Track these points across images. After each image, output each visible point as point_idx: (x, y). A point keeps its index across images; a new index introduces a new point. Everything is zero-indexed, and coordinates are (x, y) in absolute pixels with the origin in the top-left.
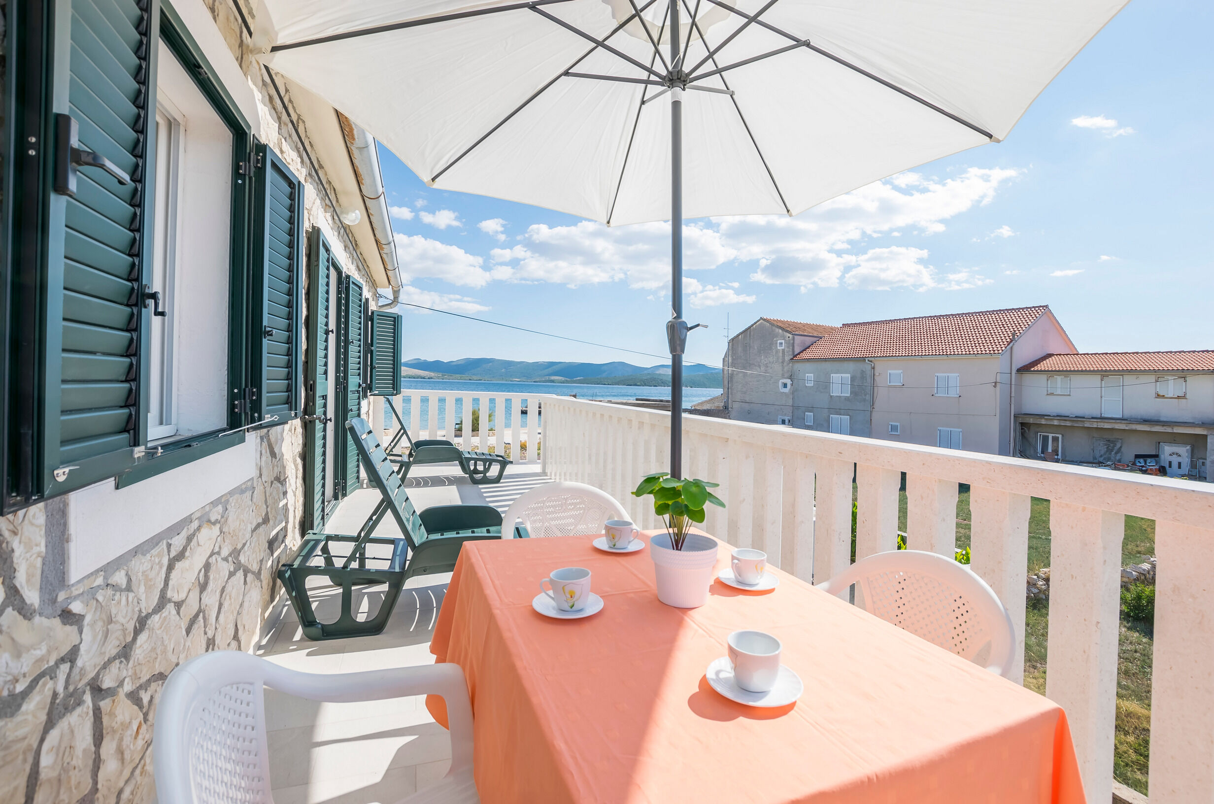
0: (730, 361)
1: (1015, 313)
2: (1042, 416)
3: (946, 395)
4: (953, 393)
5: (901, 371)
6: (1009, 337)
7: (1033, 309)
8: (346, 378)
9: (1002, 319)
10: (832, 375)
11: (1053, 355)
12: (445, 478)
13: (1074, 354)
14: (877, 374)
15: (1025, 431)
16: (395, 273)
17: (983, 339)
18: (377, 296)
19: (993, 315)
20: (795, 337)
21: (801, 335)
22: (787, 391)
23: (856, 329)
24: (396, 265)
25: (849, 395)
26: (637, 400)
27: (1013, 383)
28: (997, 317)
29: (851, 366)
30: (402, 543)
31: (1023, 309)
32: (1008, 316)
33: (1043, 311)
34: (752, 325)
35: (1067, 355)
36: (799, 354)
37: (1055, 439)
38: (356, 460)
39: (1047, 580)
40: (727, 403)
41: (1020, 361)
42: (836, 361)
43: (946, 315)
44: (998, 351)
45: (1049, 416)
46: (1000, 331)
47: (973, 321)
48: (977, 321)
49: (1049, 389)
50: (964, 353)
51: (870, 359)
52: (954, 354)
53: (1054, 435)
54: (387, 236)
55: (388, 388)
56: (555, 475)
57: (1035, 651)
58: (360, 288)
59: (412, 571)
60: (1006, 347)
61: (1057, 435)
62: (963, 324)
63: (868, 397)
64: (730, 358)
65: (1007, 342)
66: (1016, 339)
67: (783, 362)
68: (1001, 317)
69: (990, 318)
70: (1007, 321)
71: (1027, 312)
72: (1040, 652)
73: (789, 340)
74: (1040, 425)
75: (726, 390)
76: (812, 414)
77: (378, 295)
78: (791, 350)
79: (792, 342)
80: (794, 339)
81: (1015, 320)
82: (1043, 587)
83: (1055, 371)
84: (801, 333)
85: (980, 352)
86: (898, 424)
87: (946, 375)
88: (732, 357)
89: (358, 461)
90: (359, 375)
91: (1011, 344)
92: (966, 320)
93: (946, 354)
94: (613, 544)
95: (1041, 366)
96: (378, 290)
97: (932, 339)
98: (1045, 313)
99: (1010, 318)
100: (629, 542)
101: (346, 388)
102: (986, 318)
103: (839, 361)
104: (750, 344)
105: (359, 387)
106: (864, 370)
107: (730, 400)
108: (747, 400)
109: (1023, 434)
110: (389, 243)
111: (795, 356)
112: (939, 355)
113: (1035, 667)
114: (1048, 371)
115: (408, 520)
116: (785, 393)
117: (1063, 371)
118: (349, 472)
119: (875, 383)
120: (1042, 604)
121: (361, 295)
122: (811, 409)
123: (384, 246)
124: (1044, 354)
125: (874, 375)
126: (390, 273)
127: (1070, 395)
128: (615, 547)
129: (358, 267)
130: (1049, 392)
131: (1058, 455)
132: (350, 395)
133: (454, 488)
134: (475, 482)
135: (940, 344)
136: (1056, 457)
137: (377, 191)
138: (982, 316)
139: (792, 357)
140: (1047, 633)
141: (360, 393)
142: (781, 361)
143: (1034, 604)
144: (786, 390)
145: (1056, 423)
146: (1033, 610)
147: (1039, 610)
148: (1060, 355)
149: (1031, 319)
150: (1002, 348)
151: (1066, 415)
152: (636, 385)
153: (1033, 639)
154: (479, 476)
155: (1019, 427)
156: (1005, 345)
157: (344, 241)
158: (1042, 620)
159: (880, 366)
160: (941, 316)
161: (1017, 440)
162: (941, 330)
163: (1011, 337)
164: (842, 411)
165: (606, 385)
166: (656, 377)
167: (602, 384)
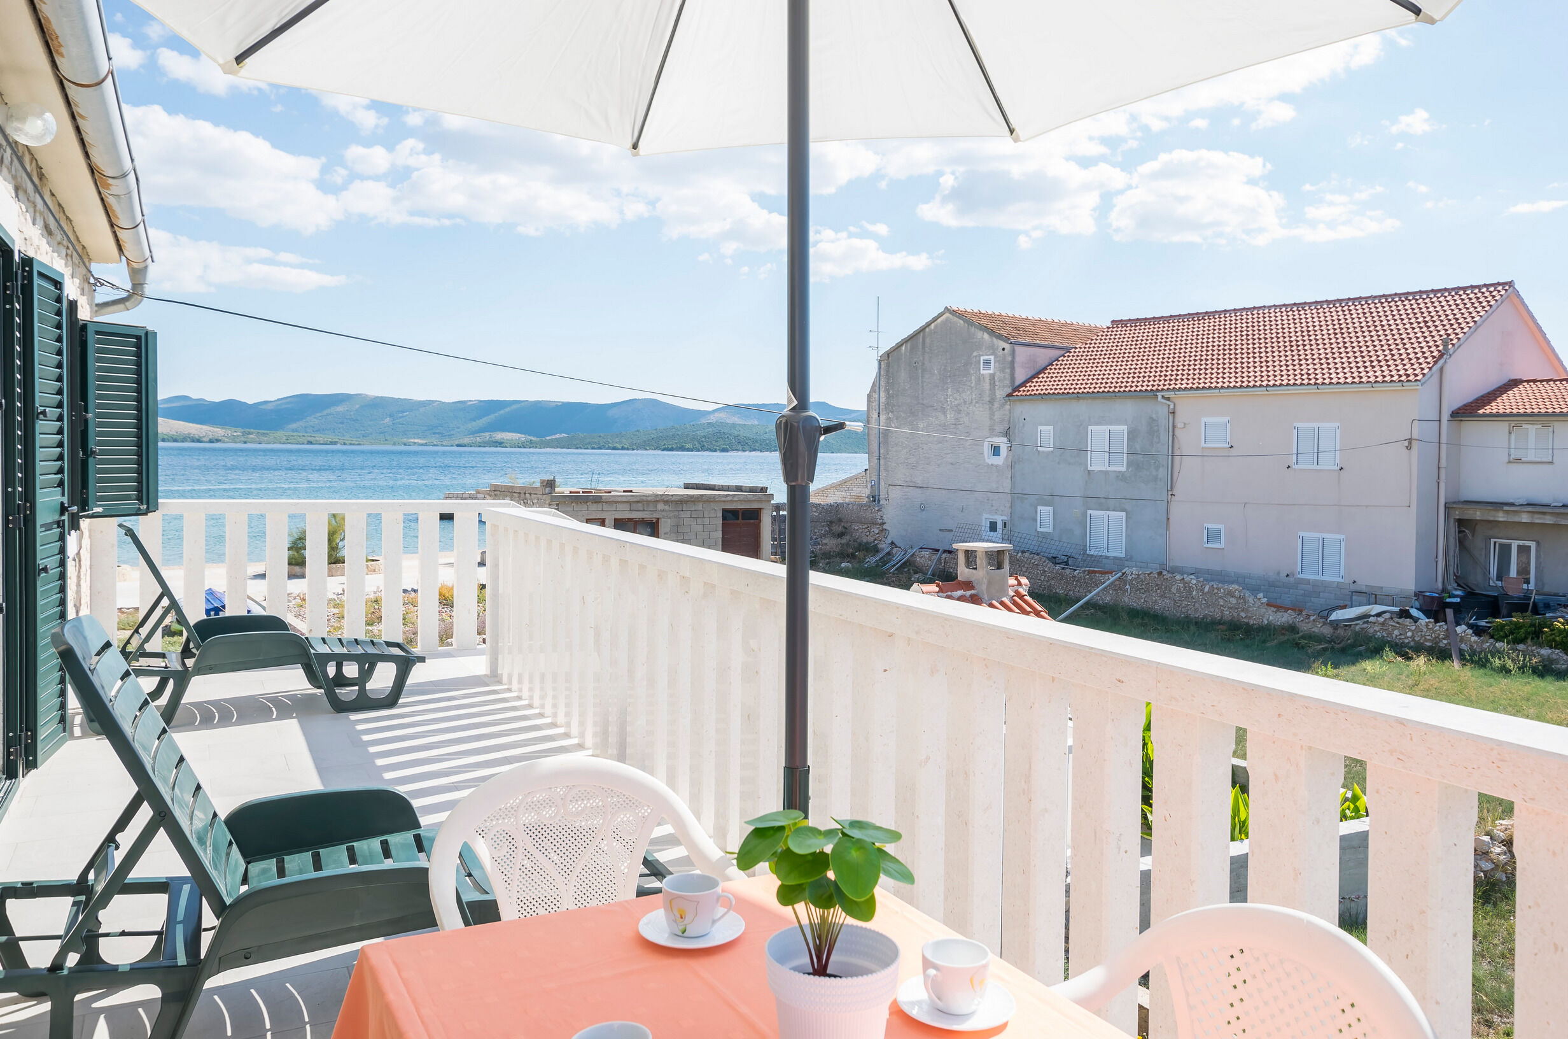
0: (883, 400)
1: (1449, 298)
2: (1498, 505)
3: (1315, 467)
4: (1328, 463)
5: (1227, 419)
6: (1437, 346)
7: (1484, 290)
8: (29, 496)
9: (1424, 310)
10: (1090, 428)
11: (1521, 382)
12: (268, 699)
13: (1561, 380)
14: (1179, 425)
15: (1466, 536)
16: (138, 234)
17: (1387, 352)
18: (91, 283)
19: (1406, 302)
20: (1018, 349)
21: (1029, 345)
22: (1000, 463)
23: (1139, 332)
24: (139, 218)
25: (1124, 469)
26: (687, 486)
27: (1444, 439)
28: (1415, 306)
29: (1128, 408)
30: (186, 888)
31: (1464, 289)
32: (1436, 304)
33: (1503, 292)
34: (928, 325)
35: (1548, 381)
36: (1023, 384)
37: (1524, 550)
38: (58, 680)
39: (1508, 843)
40: (876, 487)
41: (1458, 395)
42: (1099, 398)
43: (1316, 302)
44: (1416, 375)
45: (1512, 504)
46: (1419, 335)
47: (1368, 315)
48: (1375, 314)
49: (1512, 451)
50: (1349, 380)
51: (1166, 394)
52: (1331, 383)
53: (1521, 543)
54: (118, 160)
55: (128, 498)
56: (520, 682)
57: (1488, 990)
58: (58, 285)
59: (217, 960)
60: (1430, 368)
61: (1527, 543)
62: (1349, 321)
63: (1162, 473)
64: (882, 394)
65: (1434, 357)
66: (1451, 352)
67: (991, 402)
68: (1422, 305)
69: (1401, 307)
70: (1433, 314)
71: (1472, 296)
72: (1499, 991)
73: (1004, 355)
74: (1495, 523)
75: (876, 461)
76: (1051, 509)
77: (92, 281)
78: (1008, 376)
79: (1010, 359)
80: (1013, 353)
81: (1449, 312)
82: (1502, 857)
83: (1525, 415)
84: (1029, 340)
85: (1380, 379)
86: (1221, 527)
87: (1315, 425)
88: (887, 391)
89: (62, 681)
90: (61, 484)
91: (1441, 362)
92: (1353, 312)
93: (1316, 384)
94: (682, 928)
95: (1497, 406)
96: (95, 268)
97: (1289, 353)
98: (1508, 297)
99: (1439, 308)
100: (714, 922)
101: (30, 521)
102: (1394, 308)
103: (1105, 398)
104: (923, 364)
105: (62, 514)
106: (1154, 416)
107: (882, 483)
108: (919, 481)
109: (1461, 543)
110: (124, 176)
111: (1017, 389)
112: (1302, 384)
113: (1489, 1024)
114: (1511, 415)
115: (201, 841)
116: (997, 466)
117: (1539, 414)
118: (41, 708)
119: (1176, 446)
120: (1500, 891)
121: (59, 300)
122: (1048, 499)
123: (110, 181)
124: (1504, 380)
125: (1174, 427)
126: (122, 234)
127: (1551, 463)
128: (685, 934)
129: (46, 227)
130: (1513, 456)
131: (1527, 582)
132: (41, 535)
133: (291, 727)
134: (341, 707)
135: (1303, 362)
136: (1525, 586)
137: (96, 69)
138: (1385, 304)
139: (1009, 390)
140: (1512, 951)
141: (63, 526)
142: (988, 399)
143: (1484, 892)
144: (998, 461)
145: (1525, 518)
146: (1483, 904)
147: (1495, 905)
148: (1534, 381)
149: (1479, 309)
150: (1422, 369)
151: (1545, 501)
152: (682, 449)
153: (1485, 965)
154: (347, 693)
155: (1453, 529)
156: (1428, 363)
157: (14, 177)
158: (1501, 926)
159: (1186, 408)
160: (1305, 303)
161: (1451, 554)
162: (1305, 333)
163: (1441, 348)
164: (1111, 503)
165: (618, 449)
166: (726, 431)
167: (609, 448)
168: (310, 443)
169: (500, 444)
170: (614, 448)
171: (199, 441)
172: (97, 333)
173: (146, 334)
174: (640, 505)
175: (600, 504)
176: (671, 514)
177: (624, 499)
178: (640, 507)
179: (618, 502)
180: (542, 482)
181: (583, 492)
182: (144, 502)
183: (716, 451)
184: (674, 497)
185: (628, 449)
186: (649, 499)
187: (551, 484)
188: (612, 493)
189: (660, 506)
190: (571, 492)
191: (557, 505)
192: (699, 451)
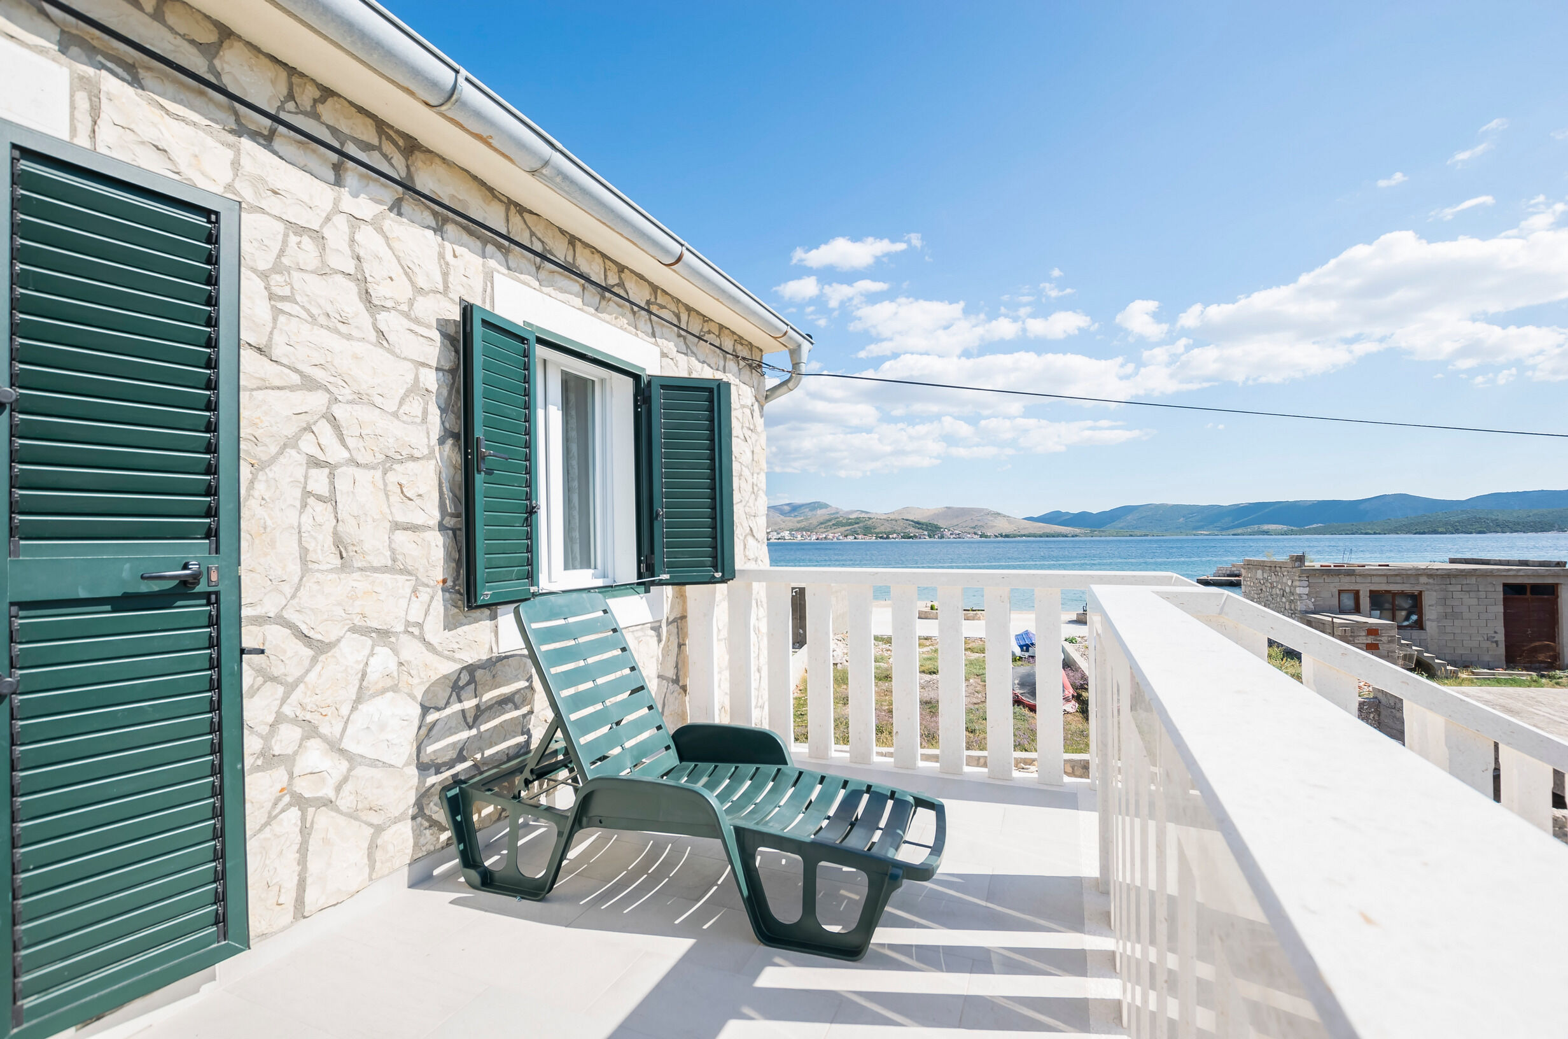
55: (702, 565)
165: (1371, 534)
166: (1482, 516)
167: (1362, 533)
168: (1131, 536)
169: (1267, 533)
170: (1366, 534)
171: (1066, 536)
172: (663, 387)
173: (719, 386)
174: (1398, 578)
175: (1353, 577)
176: (1437, 588)
177: (1380, 573)
178: (1398, 579)
179: (1373, 575)
180: (1292, 557)
181: (1335, 566)
182: (719, 568)
183: (1471, 533)
184: (1440, 571)
185: (1380, 534)
186: (1409, 572)
187: (1301, 559)
188: (1366, 567)
189: (1423, 580)
190: (1321, 566)
191: (1308, 577)
192: (1453, 533)
